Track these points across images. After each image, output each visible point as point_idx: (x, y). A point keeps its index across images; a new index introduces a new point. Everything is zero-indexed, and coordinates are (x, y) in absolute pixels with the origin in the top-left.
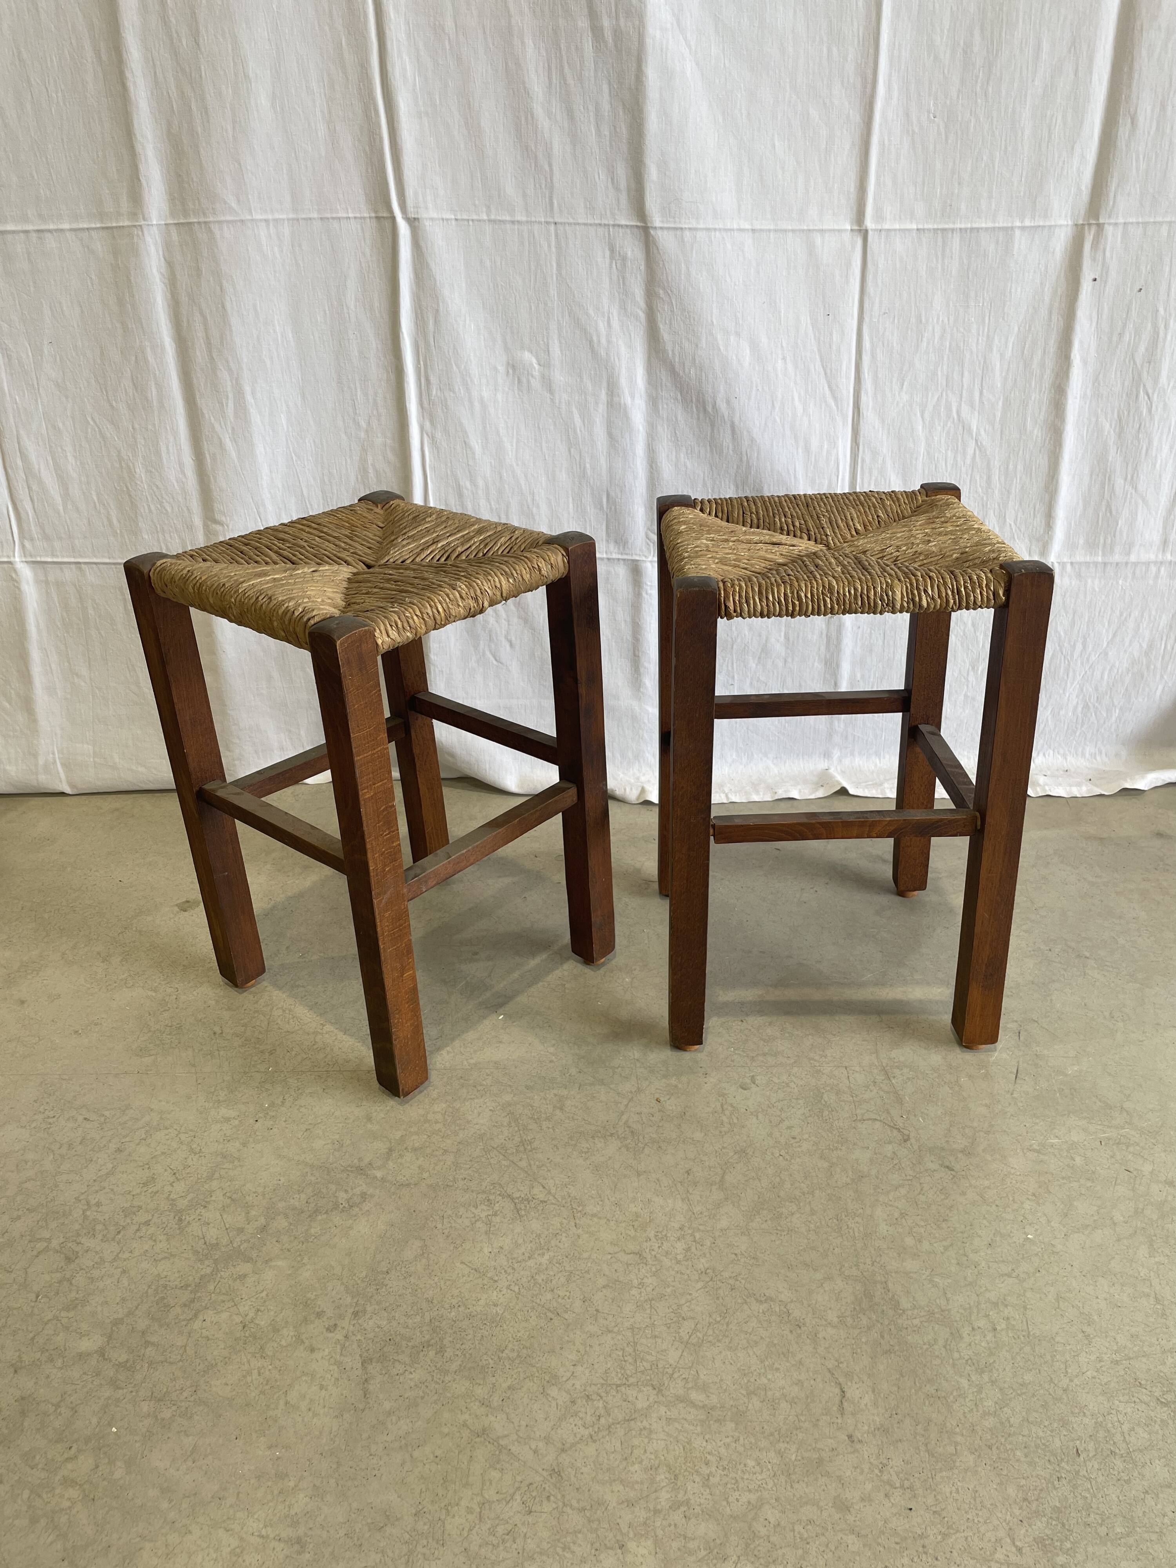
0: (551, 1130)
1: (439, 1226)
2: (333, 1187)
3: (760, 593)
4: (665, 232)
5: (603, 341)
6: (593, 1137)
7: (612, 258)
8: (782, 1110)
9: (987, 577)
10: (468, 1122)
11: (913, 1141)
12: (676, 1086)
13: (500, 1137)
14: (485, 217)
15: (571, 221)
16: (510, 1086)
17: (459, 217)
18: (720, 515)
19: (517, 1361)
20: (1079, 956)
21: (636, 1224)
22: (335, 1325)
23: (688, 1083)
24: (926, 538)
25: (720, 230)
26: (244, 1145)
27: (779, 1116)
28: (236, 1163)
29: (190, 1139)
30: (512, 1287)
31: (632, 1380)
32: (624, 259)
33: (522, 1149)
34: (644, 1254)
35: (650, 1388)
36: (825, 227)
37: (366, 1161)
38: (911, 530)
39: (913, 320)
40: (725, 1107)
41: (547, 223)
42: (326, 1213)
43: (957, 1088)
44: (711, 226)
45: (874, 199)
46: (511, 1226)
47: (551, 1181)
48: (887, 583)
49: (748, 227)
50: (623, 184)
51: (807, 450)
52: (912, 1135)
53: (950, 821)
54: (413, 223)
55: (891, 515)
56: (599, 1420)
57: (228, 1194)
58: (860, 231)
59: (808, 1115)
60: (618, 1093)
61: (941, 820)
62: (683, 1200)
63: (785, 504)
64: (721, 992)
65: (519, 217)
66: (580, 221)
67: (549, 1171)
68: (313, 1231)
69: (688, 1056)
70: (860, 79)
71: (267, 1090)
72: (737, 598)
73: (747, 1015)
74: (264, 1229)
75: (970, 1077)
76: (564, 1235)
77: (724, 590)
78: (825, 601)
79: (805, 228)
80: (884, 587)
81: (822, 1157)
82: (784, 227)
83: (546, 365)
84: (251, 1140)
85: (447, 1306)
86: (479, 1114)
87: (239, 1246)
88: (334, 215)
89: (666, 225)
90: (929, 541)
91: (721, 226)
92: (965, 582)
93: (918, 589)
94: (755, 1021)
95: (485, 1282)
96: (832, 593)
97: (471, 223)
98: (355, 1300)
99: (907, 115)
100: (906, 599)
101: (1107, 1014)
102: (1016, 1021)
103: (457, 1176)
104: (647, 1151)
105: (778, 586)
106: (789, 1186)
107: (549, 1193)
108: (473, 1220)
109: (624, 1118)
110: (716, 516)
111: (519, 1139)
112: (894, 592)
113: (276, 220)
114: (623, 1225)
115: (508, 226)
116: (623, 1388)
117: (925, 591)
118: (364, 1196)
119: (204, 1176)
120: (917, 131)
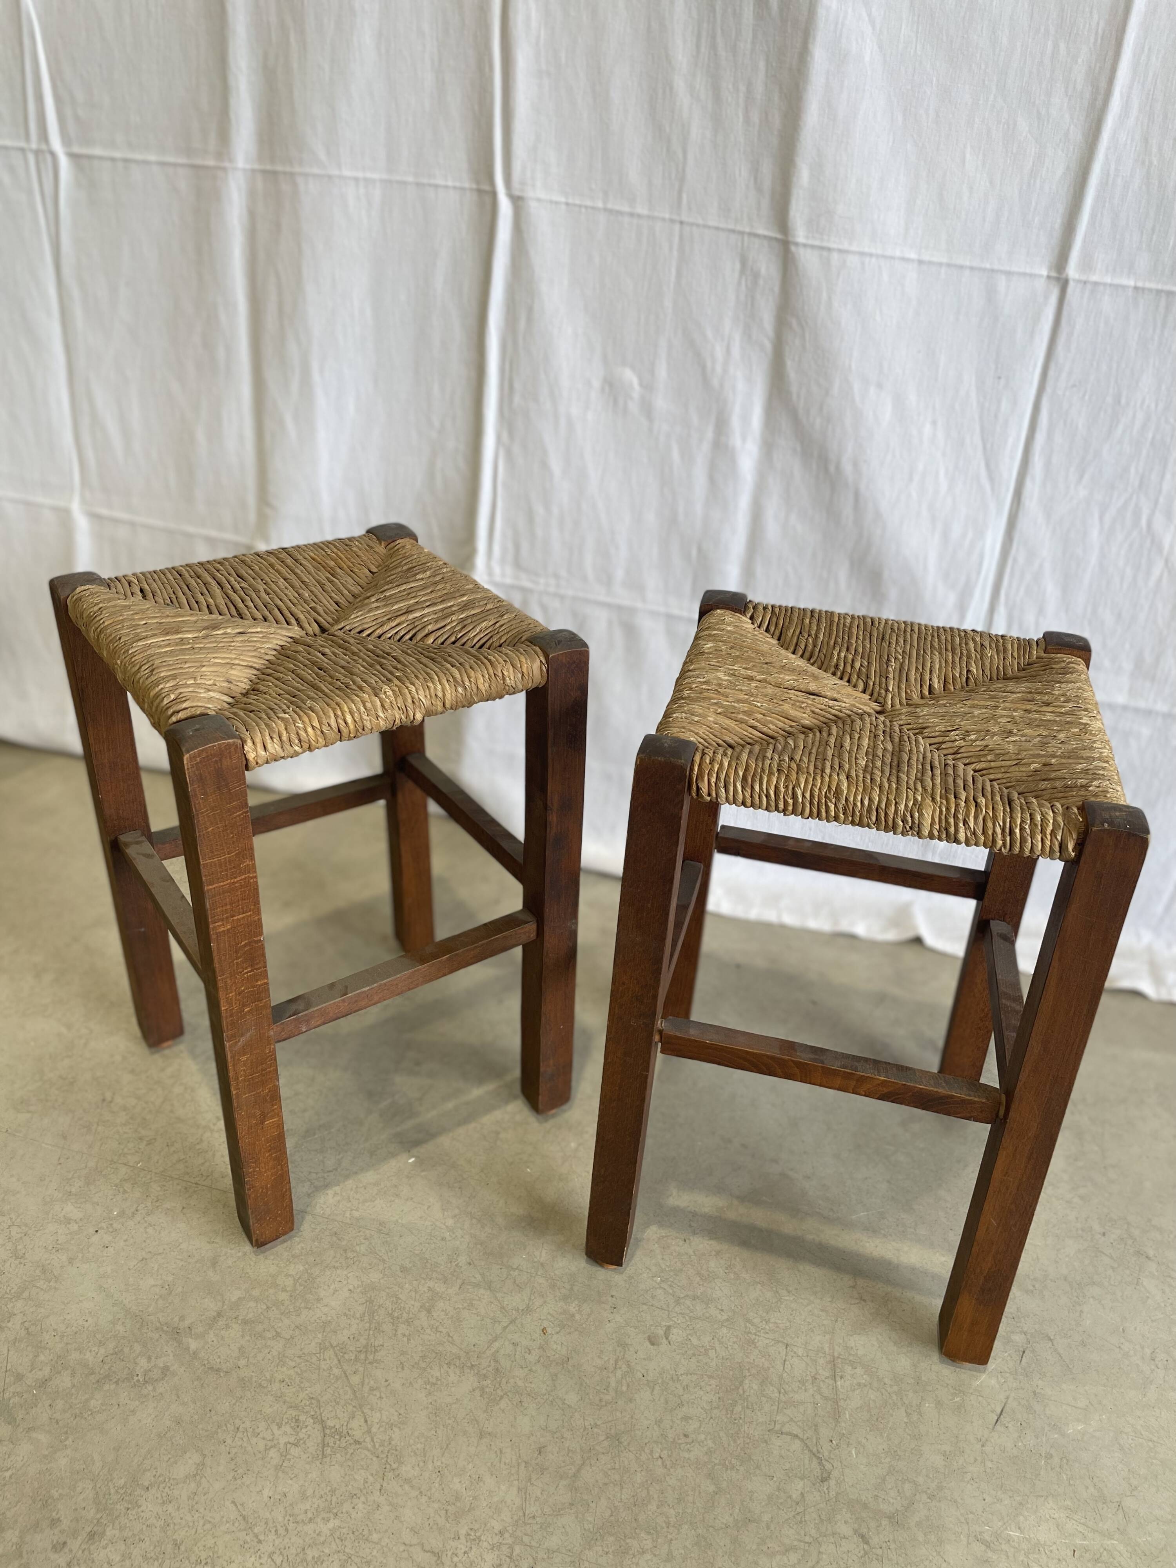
0: (405, 1339)
1: (229, 1441)
2: (138, 1348)
3: (744, 778)
4: (809, 251)
5: (719, 369)
6: (449, 1364)
7: (743, 271)
8: (686, 1388)
9: (1055, 820)
10: (319, 1300)
11: (832, 1483)
12: (573, 1316)
13: (345, 1332)
14: (600, 204)
15: (700, 222)
16: (384, 1261)
17: (570, 201)
18: (772, 629)
20: (1138, 1253)
21: (451, 1509)
22: (65, 1543)
23: (589, 1315)
24: (1009, 726)
25: (877, 256)
26: (71, 1261)
27: (679, 1397)
28: (52, 1283)
29: (19, 1235)
30: (275, 1557)
32: (756, 276)
33: (362, 1356)
34: (444, 1558)
36: (1015, 269)
37: (187, 1323)
38: (997, 707)
39: (1109, 400)
40: (620, 1363)
41: (672, 221)
42: (117, 1383)
43: (915, 1417)
44: (866, 250)
45: (1084, 241)
46: (308, 1467)
47: (378, 1415)
48: (915, 800)
49: (913, 255)
50: (767, 184)
52: (835, 1474)
53: (963, 1101)
54: (517, 201)
55: (988, 672)
57: (26, 1324)
58: (1058, 279)
59: (715, 1404)
60: (502, 1308)
61: (952, 1097)
62: (519, 1489)
64: (675, 1192)
65: (640, 209)
66: (711, 223)
67: (381, 1398)
68: (93, 1403)
69: (604, 1274)
70: (1090, 88)
71: (125, 1192)
72: (713, 780)
73: (694, 1233)
74: (43, 1383)
75: (939, 1404)
76: (363, 1499)
77: (700, 766)
78: (827, 806)
79: (988, 266)
80: (911, 804)
81: (710, 1476)
82: (960, 261)
83: (648, 387)
84: (80, 1255)
86: (336, 1291)
87: (10, 1399)
88: (432, 181)
89: (810, 242)
90: (1010, 733)
91: (879, 252)
92: (1022, 822)
93: (955, 817)
94: (703, 1244)
95: (248, 1538)
96: (838, 799)
97: (583, 210)
98: (99, 1516)
99: (1146, 140)
100: (937, 827)
101: (1148, 1351)
102: (1025, 1334)
103: (276, 1375)
104: (503, 1404)
105: (771, 773)
106: (655, 1508)
107: (369, 1431)
108: (270, 1444)
109: (497, 1345)
110: (767, 630)
111: (364, 1342)
112: (921, 815)
113: (366, 180)
114: (436, 1506)
115: (626, 219)
117: (965, 822)
118: (165, 1370)
119: (13, 1291)
120: (1155, 162)
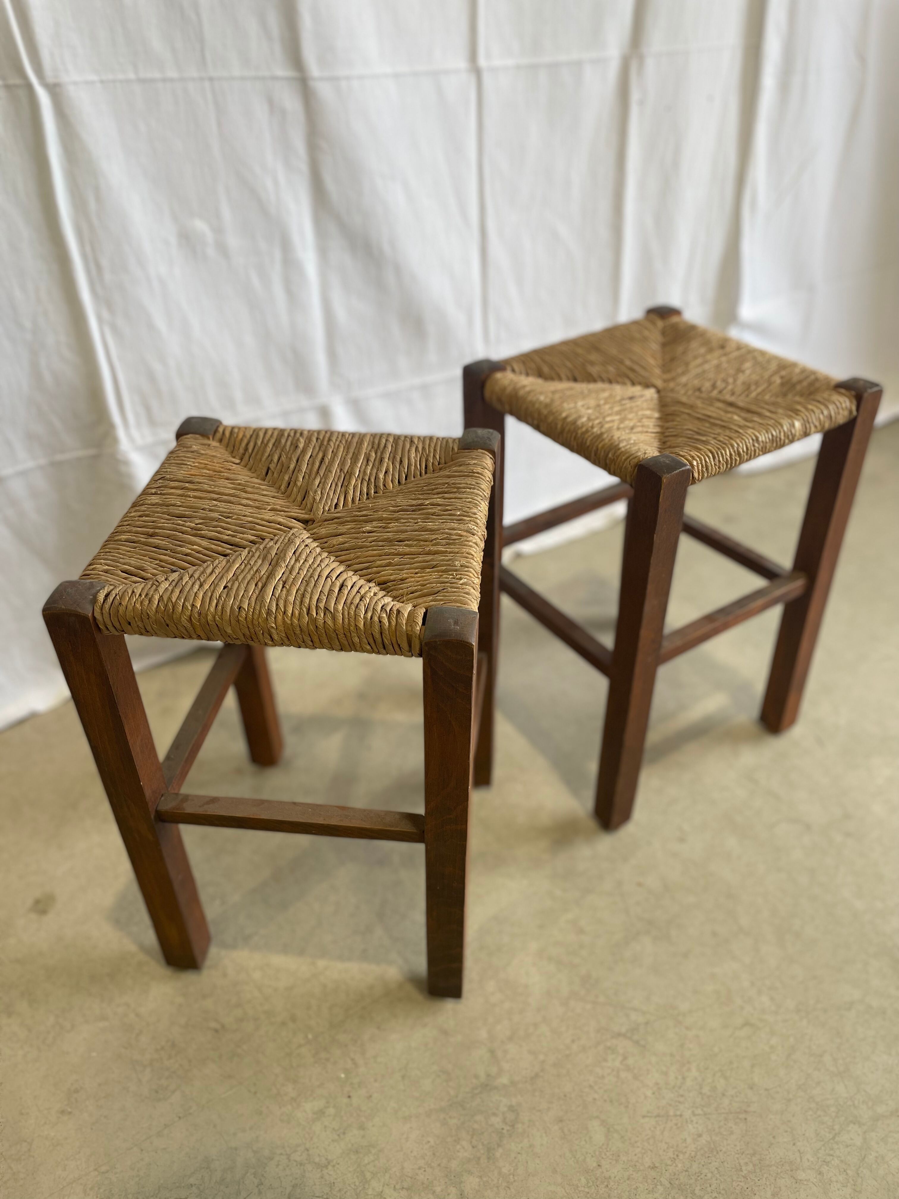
1: (596, 1096)
2: (479, 1118)
4: (325, 83)
5: (274, 199)
7: (271, 111)
10: (526, 986)
12: (639, 865)
14: (132, 76)
15: (227, 75)
19: (758, 1170)
23: (645, 857)
26: (362, 1127)
27: (724, 852)
28: (373, 1151)
30: (696, 1113)
31: (837, 1127)
32: (284, 113)
33: (588, 986)
34: (750, 1021)
35: (852, 1125)
37: (482, 1075)
41: (202, 79)
42: (499, 1146)
44: (362, 74)
46: (645, 1060)
54: (52, 89)
56: (847, 1174)
57: (398, 1187)
58: (474, 70)
62: (732, 959)
65: (172, 73)
66: (236, 74)
67: (625, 993)
68: (505, 1170)
71: (327, 1060)
76: (687, 1042)
79: (433, 69)
83: (218, 231)
84: (363, 1119)
85: (669, 1162)
86: (527, 973)
89: (323, 75)
91: (370, 73)
95: (674, 1121)
97: (118, 84)
103: (565, 1042)
104: (672, 933)
106: (781, 906)
107: (643, 1012)
108: (615, 1073)
109: (632, 913)
111: (579, 978)
114: (716, 1006)
115: (157, 85)
116: (837, 1139)
118: (511, 1108)
119: (357, 1184)
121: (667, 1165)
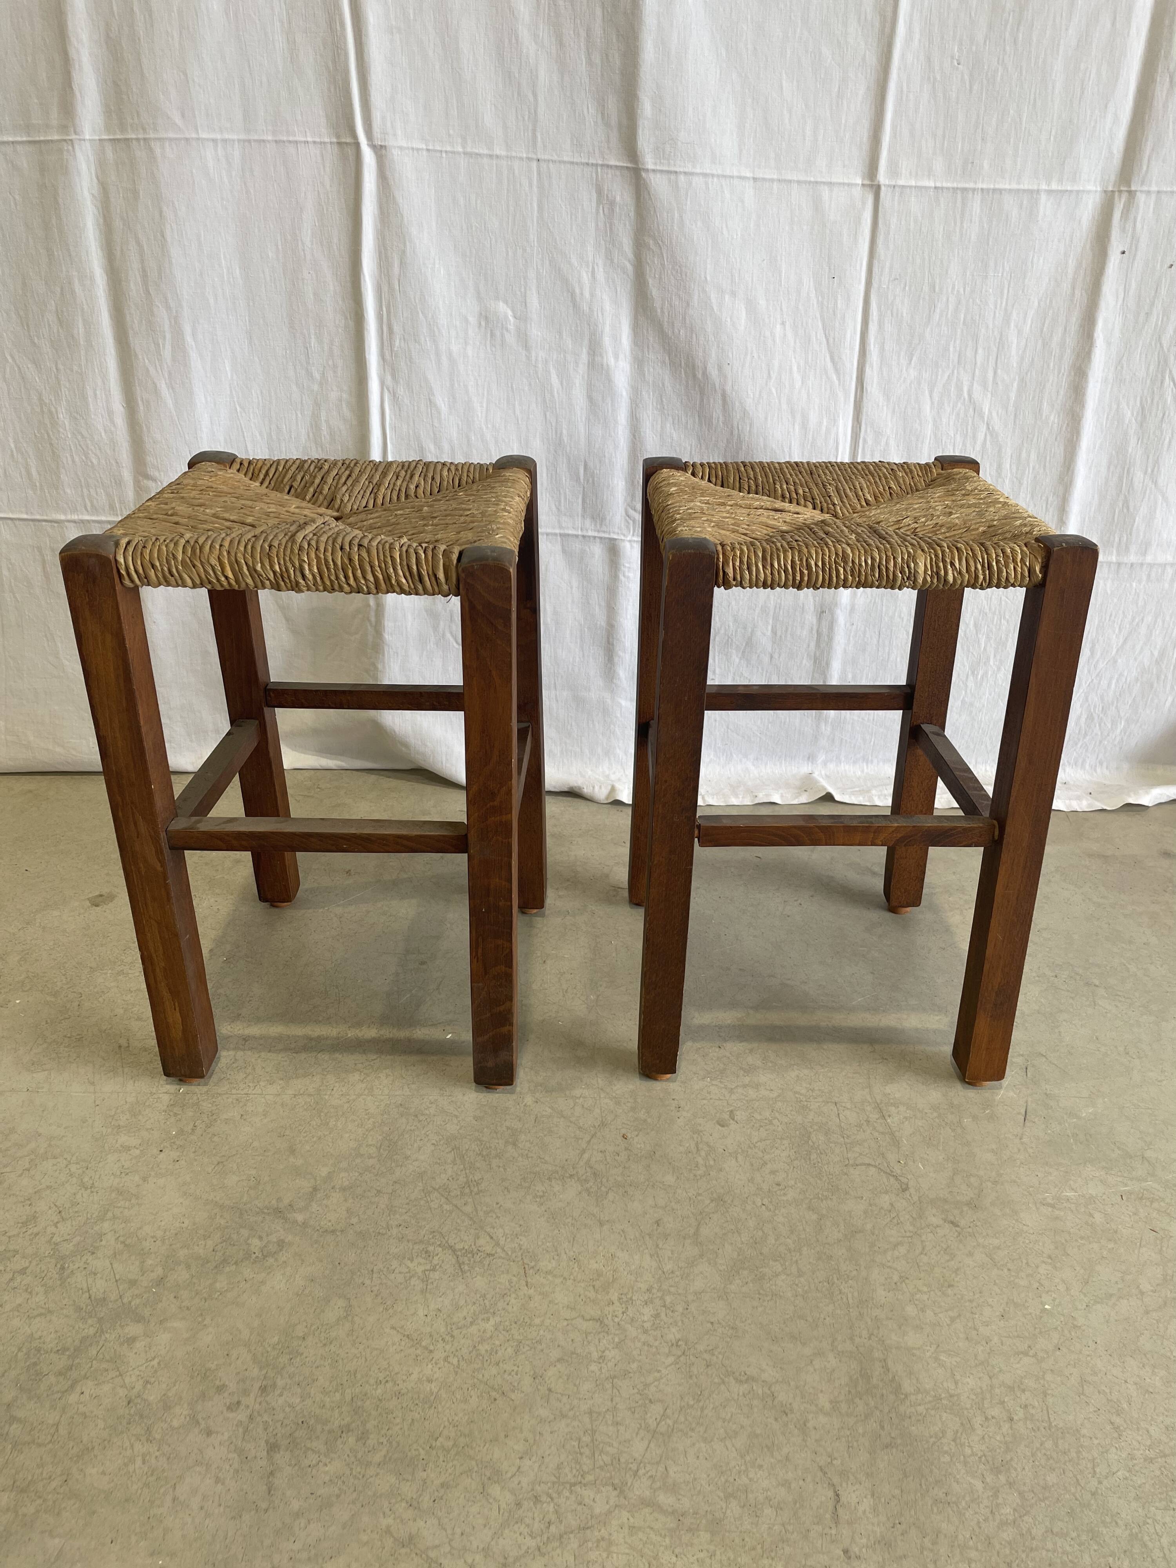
0: (501, 1169)
1: (368, 1282)
2: (245, 1232)
3: (764, 558)
4: (658, 175)
5: (587, 294)
6: (549, 1179)
7: (599, 202)
8: (764, 1151)
9: (1022, 551)
10: (407, 1158)
11: (912, 1190)
12: (645, 1121)
13: (443, 1176)
14: (460, 150)
15: (555, 158)
16: (456, 1117)
17: (431, 147)
18: (714, 480)
19: (453, 1452)
21: (598, 1284)
22: (239, 1403)
23: (659, 1117)
24: (947, 510)
25: (718, 176)
26: (145, 1179)
27: (761, 1159)
28: (133, 1201)
29: (80, 1171)
30: (450, 1359)
31: (590, 1478)
32: (612, 203)
33: (467, 1190)
34: (606, 1321)
35: (610, 1488)
36: (834, 180)
37: (286, 1202)
38: (929, 502)
39: (926, 288)
40: (700, 1146)
41: (529, 159)
42: (236, 1263)
43: (959, 1131)
44: (708, 171)
45: (889, 151)
46: (452, 1284)
47: (501, 1230)
48: (909, 553)
49: (749, 175)
50: (614, 120)
51: (804, 426)
52: (911, 1184)
53: (965, 830)
54: (379, 151)
55: (903, 487)
56: (548, 1527)
57: (121, 1239)
58: (871, 186)
59: (793, 1157)
60: (580, 1128)
61: (955, 828)
62: (651, 1256)
63: (786, 470)
64: (697, 1015)
65: (498, 151)
66: (566, 159)
67: (498, 1217)
68: (218, 1285)
69: (659, 1087)
70: (878, 17)
71: (176, 1115)
72: (738, 564)
73: (725, 1041)
74: (160, 1281)
75: (975, 1118)
76: (513, 1296)
77: (724, 554)
78: (837, 571)
79: (812, 179)
80: (906, 557)
81: (810, 1208)
82: (789, 178)
83: (522, 318)
84: (153, 1173)
85: (372, 1381)
86: (420, 1148)
87: (130, 1302)
88: (291, 139)
89: (658, 168)
90: (951, 513)
91: (720, 172)
92: (997, 556)
93: (944, 561)
94: (733, 1047)
95: (418, 1352)
96: (846, 562)
97: (444, 155)
98: (264, 1372)
99: (929, 59)
100: (929, 573)
101: (1121, 1049)
102: (1022, 1055)
103: (391, 1222)
104: (611, 1196)
105: (785, 552)
106: (773, 1241)
107: (497, 1244)
108: (408, 1275)
109: (586, 1156)
110: (709, 481)
111: (465, 1180)
112: (916, 564)
113: (225, 141)
114: (583, 1285)
115: (485, 160)
116: (578, 1488)
117: (952, 564)
118: (281, 1244)
119: (94, 1216)
120: (939, 78)
121: (367, 1382)
